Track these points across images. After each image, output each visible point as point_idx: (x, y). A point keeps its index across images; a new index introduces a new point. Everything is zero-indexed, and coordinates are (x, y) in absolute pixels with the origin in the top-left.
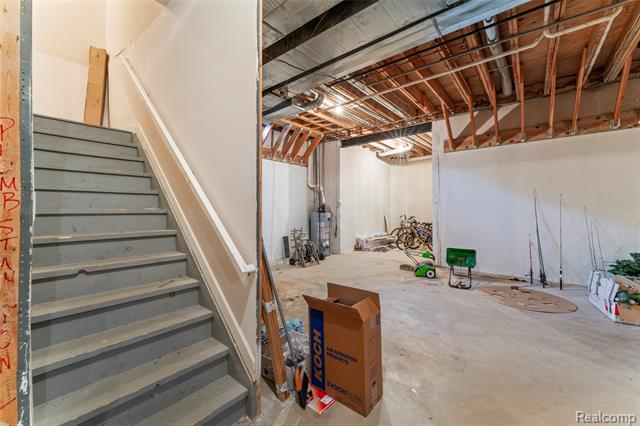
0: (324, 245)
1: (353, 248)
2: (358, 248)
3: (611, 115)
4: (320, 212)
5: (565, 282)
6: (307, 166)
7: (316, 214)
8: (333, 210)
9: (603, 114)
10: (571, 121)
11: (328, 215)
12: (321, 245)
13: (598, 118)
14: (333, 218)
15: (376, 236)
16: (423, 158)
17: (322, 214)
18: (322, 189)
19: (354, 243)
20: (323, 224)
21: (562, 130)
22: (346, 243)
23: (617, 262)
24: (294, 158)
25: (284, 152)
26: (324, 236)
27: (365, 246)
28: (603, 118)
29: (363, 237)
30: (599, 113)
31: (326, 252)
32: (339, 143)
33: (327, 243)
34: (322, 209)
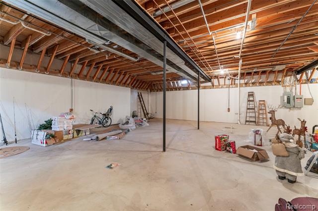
3: (36, 67)
5: (17, 139)
9: (33, 65)
10: (19, 63)
13: (31, 66)
21: (15, 66)
23: (41, 125)
28: (33, 67)
30: (31, 64)
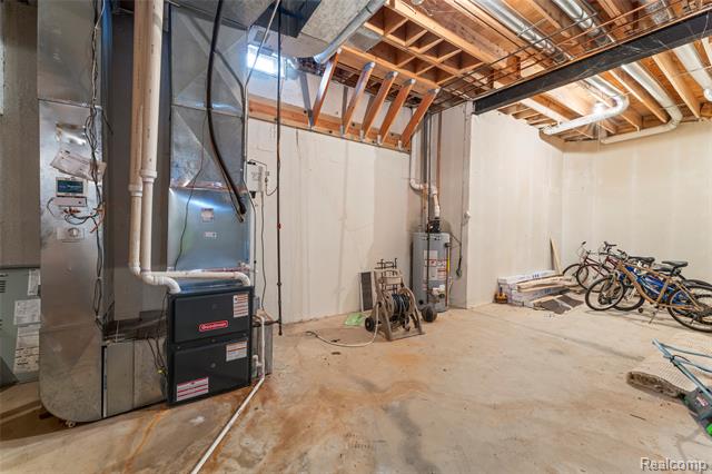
0: (435, 291)
1: (492, 299)
2: (501, 298)
4: (429, 231)
6: (409, 152)
7: (422, 236)
8: (455, 229)
11: (446, 237)
12: (429, 291)
14: (455, 243)
15: (536, 278)
16: (639, 134)
17: (433, 236)
18: (435, 191)
19: (493, 289)
20: (434, 254)
22: (477, 289)
24: (383, 137)
25: (366, 125)
26: (436, 275)
27: (515, 295)
29: (512, 279)
31: (440, 305)
32: (470, 106)
33: (442, 288)
34: (434, 227)
